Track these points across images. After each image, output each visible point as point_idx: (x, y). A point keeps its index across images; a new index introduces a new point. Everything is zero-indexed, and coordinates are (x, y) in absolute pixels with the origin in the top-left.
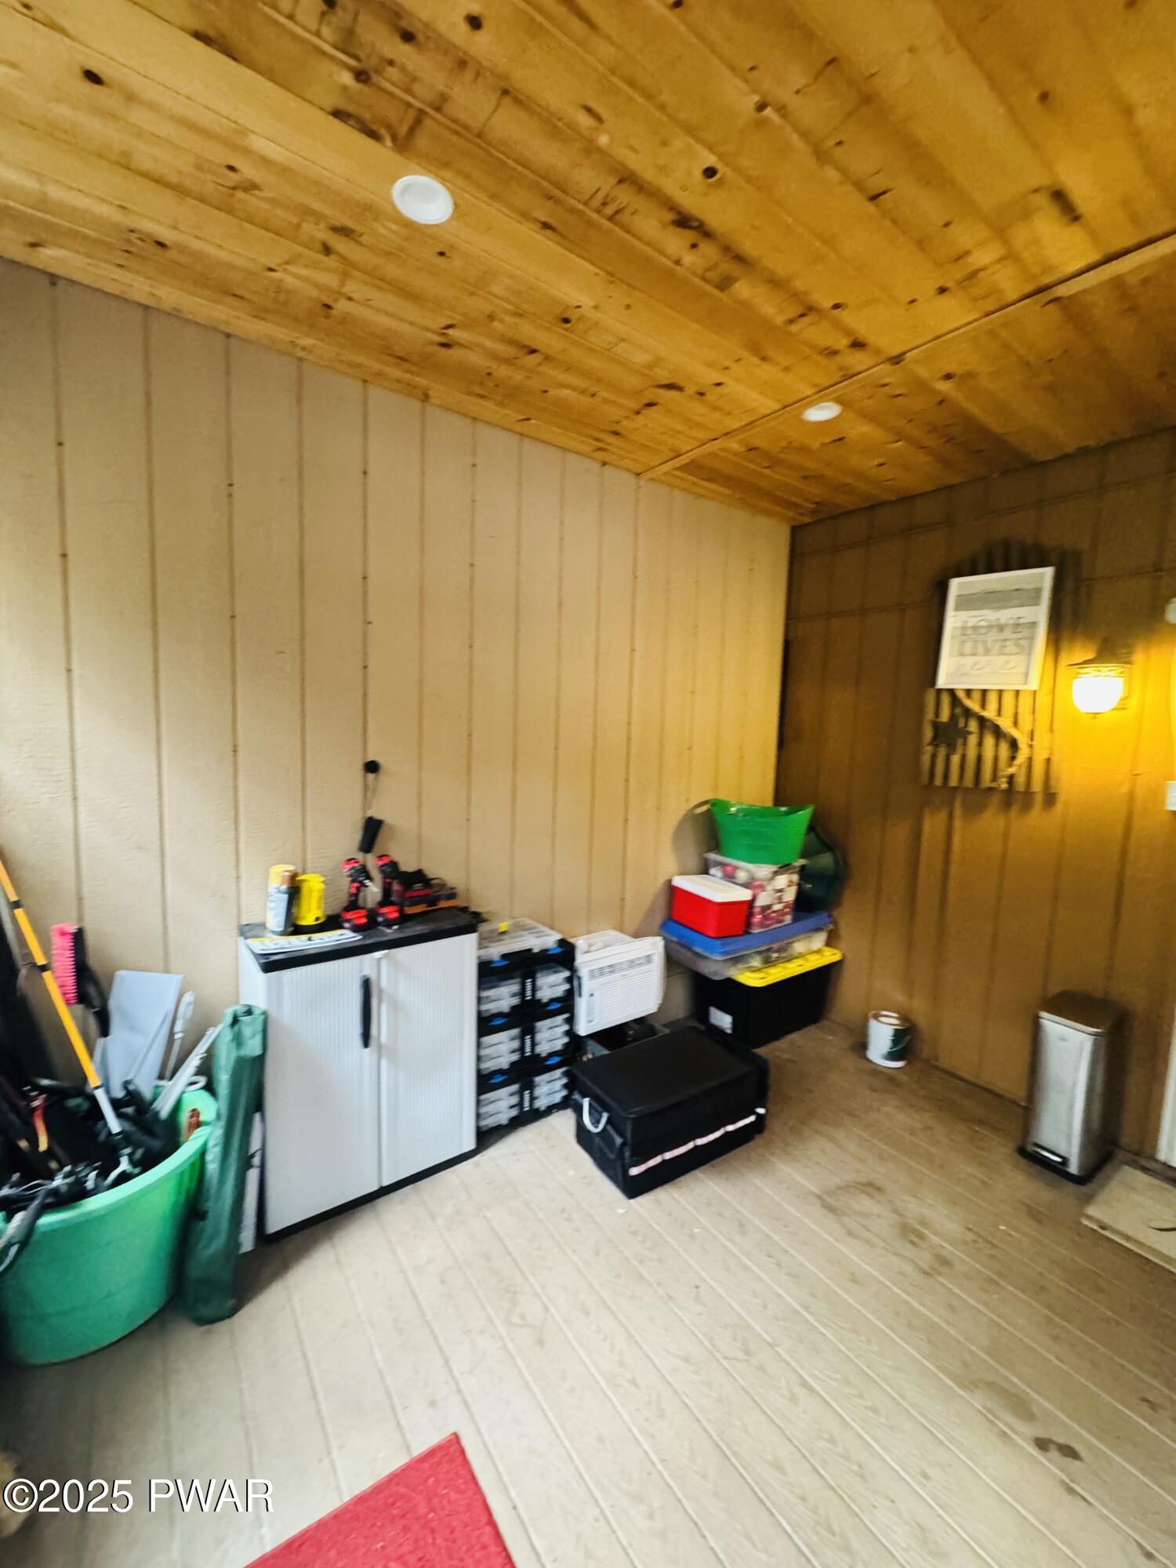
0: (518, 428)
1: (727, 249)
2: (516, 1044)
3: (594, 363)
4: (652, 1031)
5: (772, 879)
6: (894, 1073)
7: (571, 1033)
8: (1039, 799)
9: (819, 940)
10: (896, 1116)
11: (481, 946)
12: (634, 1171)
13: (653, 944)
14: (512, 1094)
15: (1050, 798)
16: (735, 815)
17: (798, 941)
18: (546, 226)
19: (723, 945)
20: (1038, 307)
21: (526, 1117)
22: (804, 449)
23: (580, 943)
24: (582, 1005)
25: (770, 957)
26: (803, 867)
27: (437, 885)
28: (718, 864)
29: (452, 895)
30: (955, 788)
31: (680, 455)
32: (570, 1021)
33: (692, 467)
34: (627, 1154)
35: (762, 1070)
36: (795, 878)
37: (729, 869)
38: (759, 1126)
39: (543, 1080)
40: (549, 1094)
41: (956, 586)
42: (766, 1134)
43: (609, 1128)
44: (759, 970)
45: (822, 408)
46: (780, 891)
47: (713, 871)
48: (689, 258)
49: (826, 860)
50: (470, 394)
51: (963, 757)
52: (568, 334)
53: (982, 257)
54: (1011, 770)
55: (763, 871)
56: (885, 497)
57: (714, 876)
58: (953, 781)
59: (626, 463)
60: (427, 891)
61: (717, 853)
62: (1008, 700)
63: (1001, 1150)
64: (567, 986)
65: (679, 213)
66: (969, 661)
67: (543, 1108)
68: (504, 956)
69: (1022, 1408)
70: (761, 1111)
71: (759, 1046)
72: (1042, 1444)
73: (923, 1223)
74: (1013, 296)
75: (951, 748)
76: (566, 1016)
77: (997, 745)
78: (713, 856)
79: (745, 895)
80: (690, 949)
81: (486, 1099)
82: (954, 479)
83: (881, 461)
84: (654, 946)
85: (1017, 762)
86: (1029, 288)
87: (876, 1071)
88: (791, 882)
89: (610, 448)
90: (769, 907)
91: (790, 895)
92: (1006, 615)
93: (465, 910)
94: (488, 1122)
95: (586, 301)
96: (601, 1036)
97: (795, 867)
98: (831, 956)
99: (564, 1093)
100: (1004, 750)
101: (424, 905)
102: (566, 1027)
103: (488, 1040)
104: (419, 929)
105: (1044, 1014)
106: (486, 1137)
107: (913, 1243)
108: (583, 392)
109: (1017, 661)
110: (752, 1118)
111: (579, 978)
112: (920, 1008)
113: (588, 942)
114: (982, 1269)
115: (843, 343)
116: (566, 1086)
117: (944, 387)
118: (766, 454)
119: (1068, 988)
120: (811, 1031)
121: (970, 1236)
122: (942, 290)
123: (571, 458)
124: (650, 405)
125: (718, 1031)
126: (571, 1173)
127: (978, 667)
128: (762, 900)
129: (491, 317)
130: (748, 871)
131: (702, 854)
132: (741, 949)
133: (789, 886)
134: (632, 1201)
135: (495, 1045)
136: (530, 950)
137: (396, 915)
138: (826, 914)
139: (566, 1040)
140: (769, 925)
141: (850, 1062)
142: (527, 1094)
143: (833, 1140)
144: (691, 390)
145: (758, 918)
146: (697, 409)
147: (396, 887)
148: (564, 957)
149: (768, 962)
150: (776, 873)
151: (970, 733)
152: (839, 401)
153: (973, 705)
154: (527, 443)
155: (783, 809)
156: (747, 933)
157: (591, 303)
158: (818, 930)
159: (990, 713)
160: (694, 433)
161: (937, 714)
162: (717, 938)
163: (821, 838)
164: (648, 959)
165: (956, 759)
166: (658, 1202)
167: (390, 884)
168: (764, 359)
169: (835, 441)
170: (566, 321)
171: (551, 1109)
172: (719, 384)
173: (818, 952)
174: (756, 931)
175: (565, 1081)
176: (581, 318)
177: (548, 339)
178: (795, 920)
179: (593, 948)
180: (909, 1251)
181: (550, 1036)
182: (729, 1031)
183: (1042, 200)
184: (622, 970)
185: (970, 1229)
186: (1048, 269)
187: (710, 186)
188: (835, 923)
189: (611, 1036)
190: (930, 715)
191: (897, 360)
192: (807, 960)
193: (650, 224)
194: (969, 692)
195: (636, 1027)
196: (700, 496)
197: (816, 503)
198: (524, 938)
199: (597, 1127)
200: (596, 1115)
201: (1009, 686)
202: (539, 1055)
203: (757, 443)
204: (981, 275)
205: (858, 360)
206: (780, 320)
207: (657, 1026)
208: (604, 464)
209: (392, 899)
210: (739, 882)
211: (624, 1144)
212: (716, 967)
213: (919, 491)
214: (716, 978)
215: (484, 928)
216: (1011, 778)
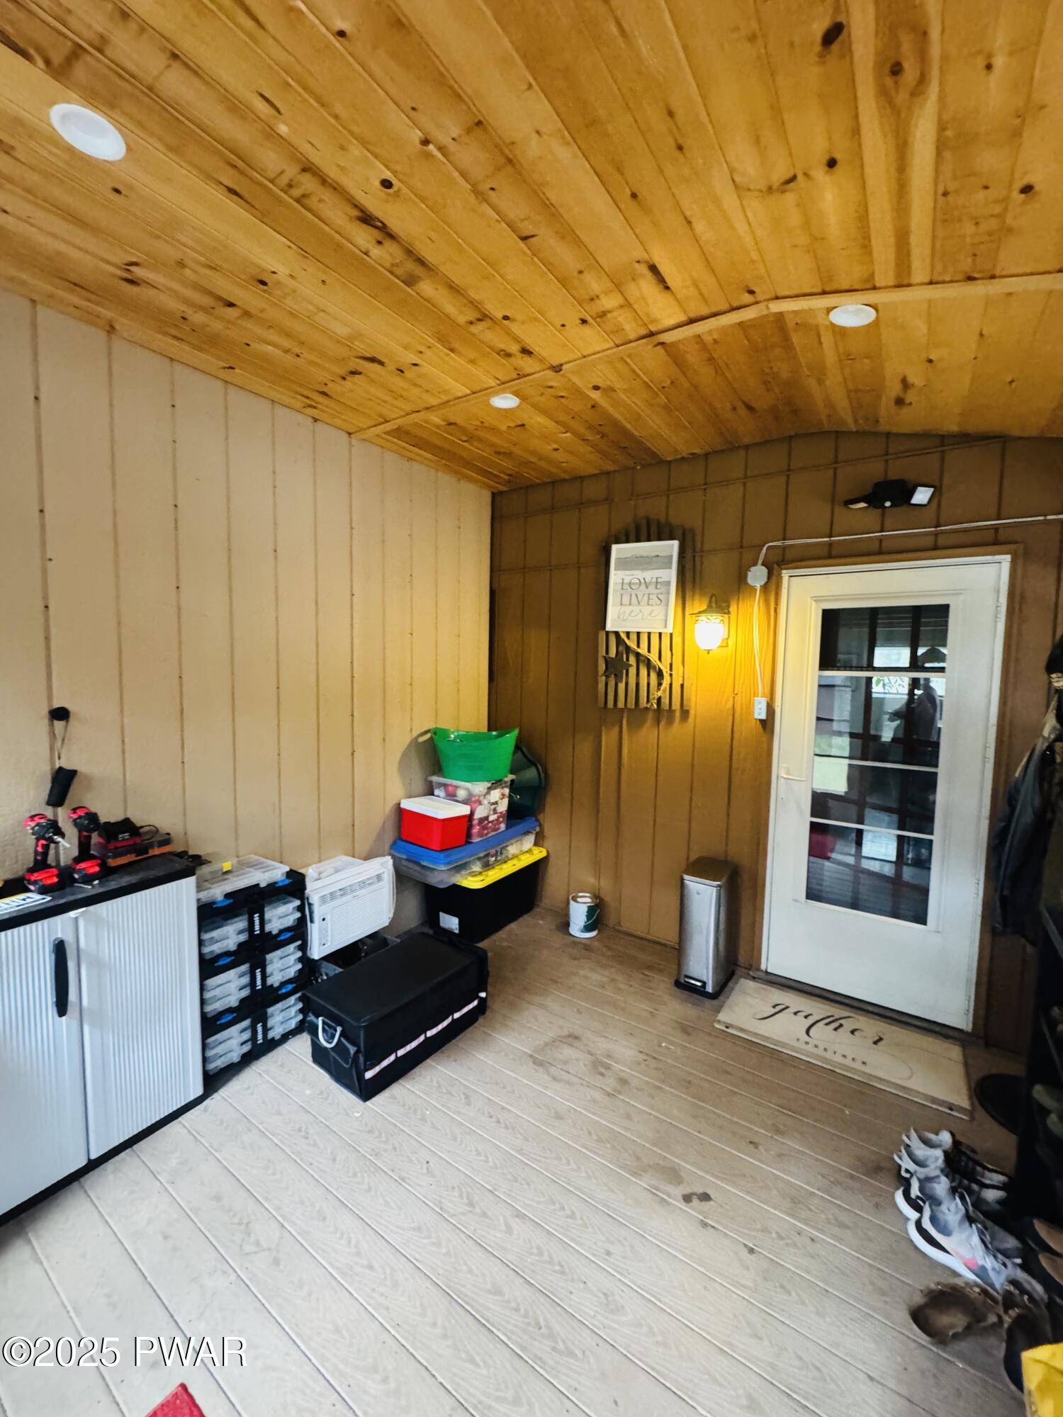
0: (222, 374)
1: (409, 252)
2: (246, 980)
3: (297, 327)
4: (385, 942)
5: (488, 793)
6: (588, 942)
7: (304, 960)
8: (678, 714)
9: (528, 842)
10: (591, 976)
11: (199, 888)
12: (369, 1075)
13: (382, 864)
14: (243, 1030)
15: (685, 713)
16: (454, 741)
17: (512, 844)
18: (232, 191)
19: (448, 856)
20: (650, 347)
21: (259, 1050)
22: (493, 429)
23: (310, 872)
24: (314, 931)
25: (488, 861)
26: (512, 781)
27: (148, 832)
28: (440, 785)
29: (167, 840)
30: (622, 710)
31: (388, 421)
32: (303, 948)
33: (399, 433)
34: (361, 1059)
35: (482, 958)
36: (507, 791)
37: (450, 789)
38: (482, 1008)
39: (275, 1010)
40: (282, 1023)
41: (616, 549)
42: (488, 1012)
43: (342, 1039)
44: (480, 873)
45: (504, 398)
46: (496, 803)
47: (436, 792)
48: (376, 252)
49: (531, 774)
50: (166, 334)
51: (627, 684)
52: (266, 295)
53: (609, 302)
54: (660, 693)
55: (479, 788)
56: (563, 476)
57: (438, 796)
58: (621, 704)
59: (338, 422)
60: (138, 840)
61: (439, 776)
62: (655, 640)
63: (663, 985)
64: (298, 915)
65: (362, 211)
66: (627, 609)
67: (277, 1037)
68: (227, 896)
69: (674, 1175)
70: (483, 995)
71: (482, 939)
72: (687, 1198)
73: (609, 1056)
74: (633, 336)
75: (618, 678)
76: (299, 943)
77: (649, 675)
78: (435, 779)
79: (464, 810)
80: (418, 864)
81: (216, 1040)
82: (610, 467)
83: (555, 446)
84: (384, 866)
85: (662, 688)
86: (643, 332)
87: (576, 943)
88: (503, 795)
89: (319, 406)
90: (487, 818)
91: (503, 806)
92: (650, 575)
93: (183, 854)
94: (215, 1065)
95: (282, 271)
96: (333, 958)
97: (506, 782)
98: (539, 854)
99: (300, 1017)
100: (653, 676)
101: (134, 855)
102: (299, 954)
103: (211, 982)
104: (125, 880)
105: (686, 877)
106: (213, 1080)
107: (602, 1075)
108: (287, 351)
109: (658, 610)
110: (475, 1003)
111: (310, 905)
112: (606, 885)
113: (318, 870)
114: (649, 1080)
115: (514, 348)
116: (301, 1011)
117: (595, 395)
118: (463, 430)
119: (704, 854)
120: (526, 919)
121: (642, 1057)
122: (584, 321)
123: (280, 411)
124: (353, 373)
125: (448, 932)
126: (308, 1092)
127: (632, 615)
128: (480, 813)
129: (181, 264)
130: (468, 789)
131: (427, 776)
132: (461, 859)
133: (502, 799)
134: (368, 1103)
135: (221, 985)
136: (258, 885)
137: (97, 869)
138: (534, 818)
139: (299, 966)
140: (486, 834)
141: (557, 939)
142: (259, 1028)
143: (541, 1006)
144: (391, 366)
145: (475, 830)
146: (398, 383)
147: (95, 838)
148: (295, 886)
149: (487, 866)
150: (490, 789)
151: (631, 665)
152: (516, 394)
153: (632, 644)
154: (231, 390)
155: (494, 733)
156: (468, 843)
157: (287, 272)
158: (527, 833)
159: (643, 650)
160: (399, 403)
161: (607, 652)
162: (442, 851)
163: (526, 754)
164: (379, 877)
165: (622, 686)
166: (393, 1097)
167: (89, 838)
168: (452, 350)
169: (518, 426)
170: (263, 283)
171: (285, 1037)
172: (415, 365)
173: (529, 851)
174: (476, 840)
175: (300, 1005)
176: (278, 283)
177: (247, 297)
178: (508, 827)
179: (322, 876)
180: (598, 1081)
181: (283, 965)
182: (457, 931)
183: (643, 269)
184: (352, 891)
185: (641, 1052)
186: (654, 321)
187: (389, 194)
188: (540, 825)
189: (346, 956)
190: (602, 652)
191: (557, 369)
192: (519, 860)
193: (338, 215)
194: (628, 634)
195: (369, 941)
196: (410, 459)
197: (510, 475)
198: (250, 874)
199: (330, 1043)
200: (331, 1031)
201: (655, 631)
202: (272, 986)
203: (452, 419)
204: (609, 316)
205: (527, 364)
206: (462, 320)
207: (389, 937)
208: (316, 420)
209: (92, 852)
210: (460, 800)
211: (357, 1052)
212: (441, 876)
213: (587, 474)
214: (442, 886)
215: (204, 870)
216: (659, 700)
